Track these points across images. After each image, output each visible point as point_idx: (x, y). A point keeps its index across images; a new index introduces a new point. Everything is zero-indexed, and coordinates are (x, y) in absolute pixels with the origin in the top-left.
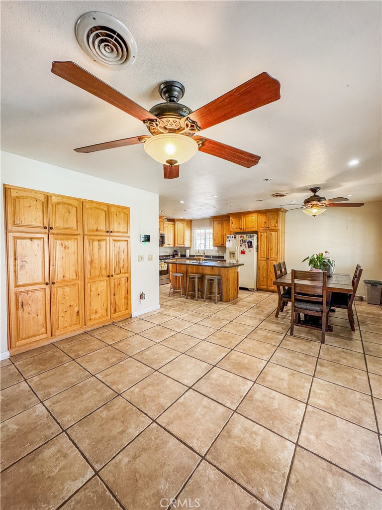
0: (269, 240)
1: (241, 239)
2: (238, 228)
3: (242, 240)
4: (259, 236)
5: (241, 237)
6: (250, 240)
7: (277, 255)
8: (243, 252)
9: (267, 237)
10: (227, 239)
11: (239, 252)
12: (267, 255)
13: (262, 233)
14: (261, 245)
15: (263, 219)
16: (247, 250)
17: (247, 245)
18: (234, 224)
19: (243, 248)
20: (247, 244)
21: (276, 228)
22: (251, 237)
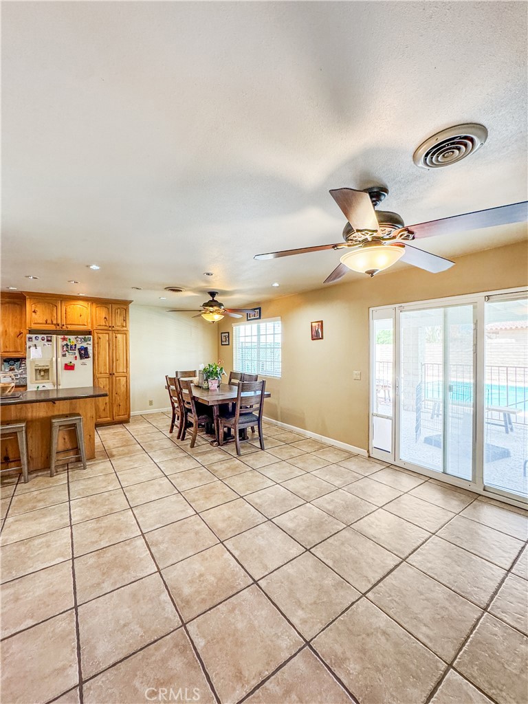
0: (112, 345)
1: (65, 343)
2: (49, 321)
3: (67, 345)
4: (96, 339)
5: (64, 339)
6: (85, 345)
7: (127, 367)
8: (69, 367)
9: (109, 341)
10: (29, 344)
11: (61, 367)
12: (111, 368)
13: (100, 335)
14: (98, 353)
15: (101, 313)
16: (78, 363)
17: (77, 354)
18: (36, 315)
19: (69, 359)
20: (77, 352)
21: (125, 329)
22: (85, 340)
